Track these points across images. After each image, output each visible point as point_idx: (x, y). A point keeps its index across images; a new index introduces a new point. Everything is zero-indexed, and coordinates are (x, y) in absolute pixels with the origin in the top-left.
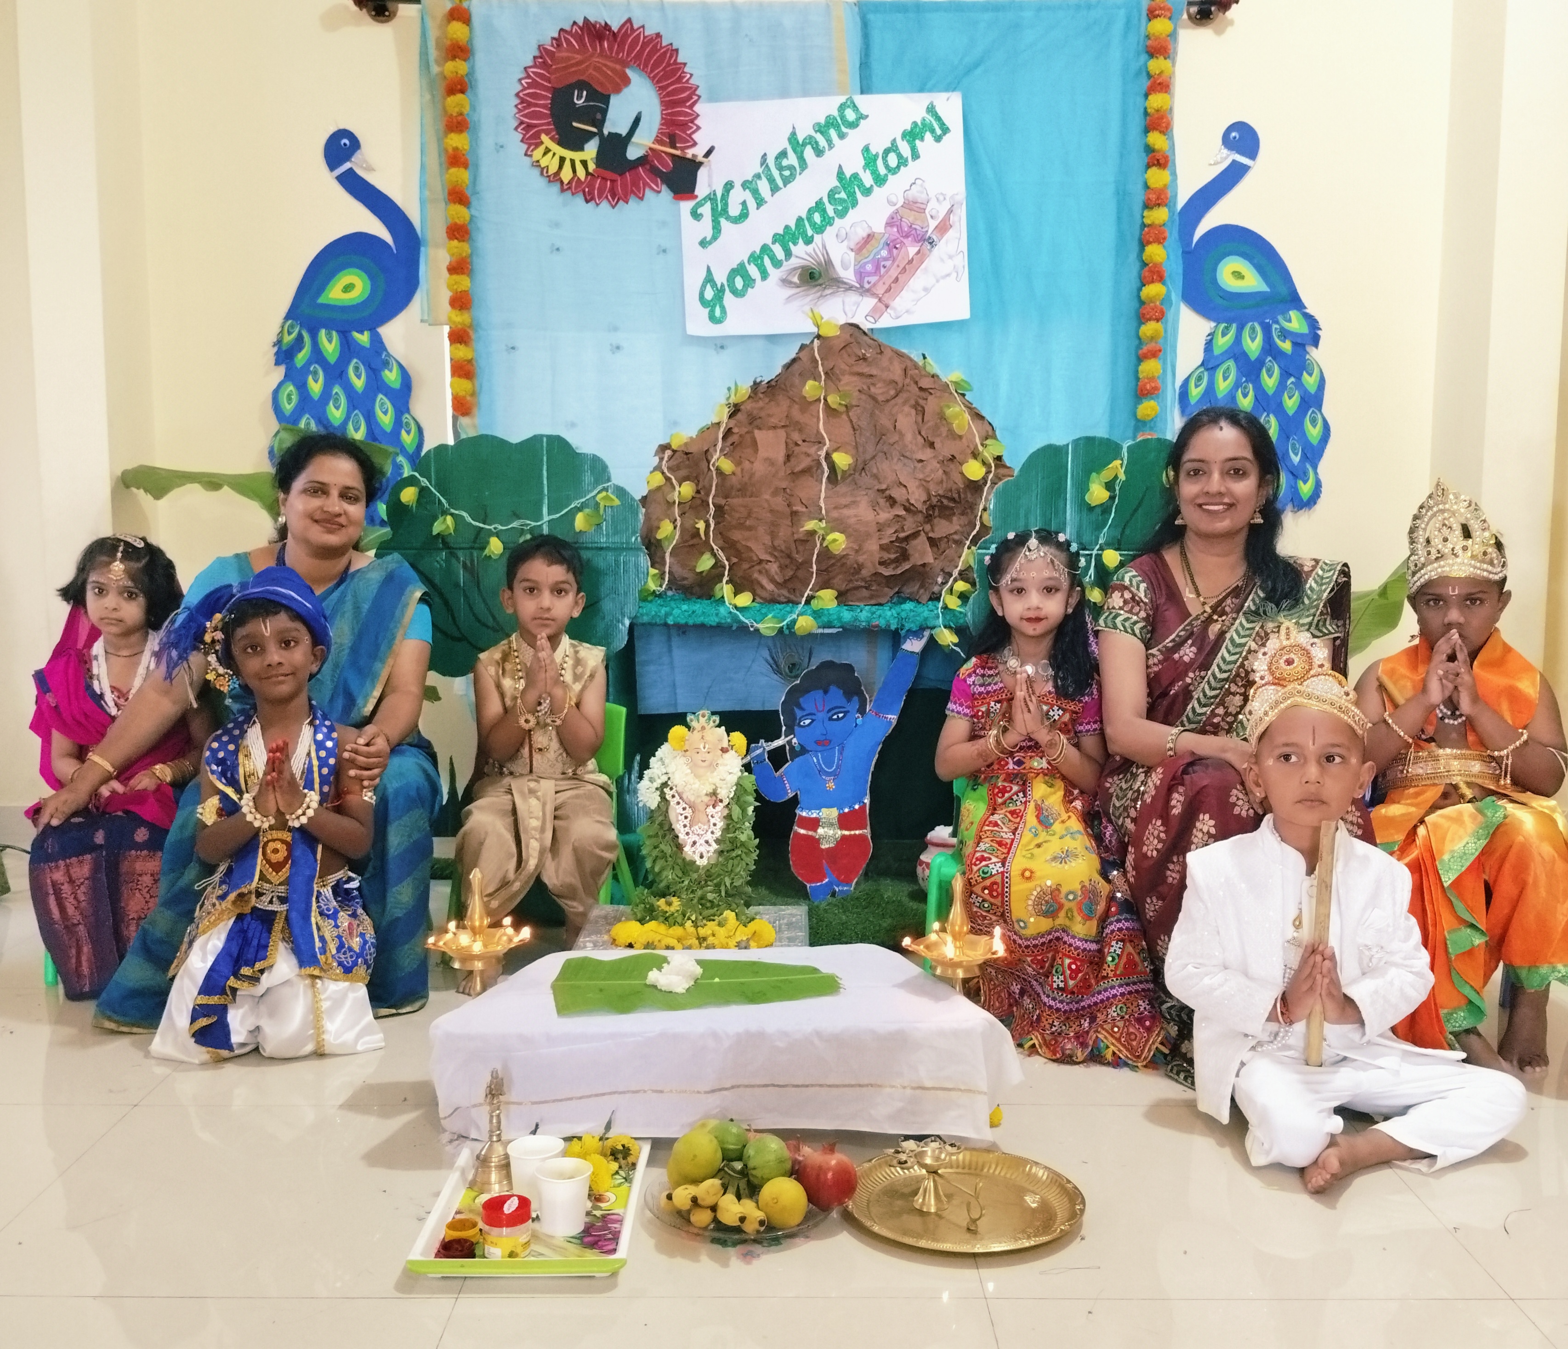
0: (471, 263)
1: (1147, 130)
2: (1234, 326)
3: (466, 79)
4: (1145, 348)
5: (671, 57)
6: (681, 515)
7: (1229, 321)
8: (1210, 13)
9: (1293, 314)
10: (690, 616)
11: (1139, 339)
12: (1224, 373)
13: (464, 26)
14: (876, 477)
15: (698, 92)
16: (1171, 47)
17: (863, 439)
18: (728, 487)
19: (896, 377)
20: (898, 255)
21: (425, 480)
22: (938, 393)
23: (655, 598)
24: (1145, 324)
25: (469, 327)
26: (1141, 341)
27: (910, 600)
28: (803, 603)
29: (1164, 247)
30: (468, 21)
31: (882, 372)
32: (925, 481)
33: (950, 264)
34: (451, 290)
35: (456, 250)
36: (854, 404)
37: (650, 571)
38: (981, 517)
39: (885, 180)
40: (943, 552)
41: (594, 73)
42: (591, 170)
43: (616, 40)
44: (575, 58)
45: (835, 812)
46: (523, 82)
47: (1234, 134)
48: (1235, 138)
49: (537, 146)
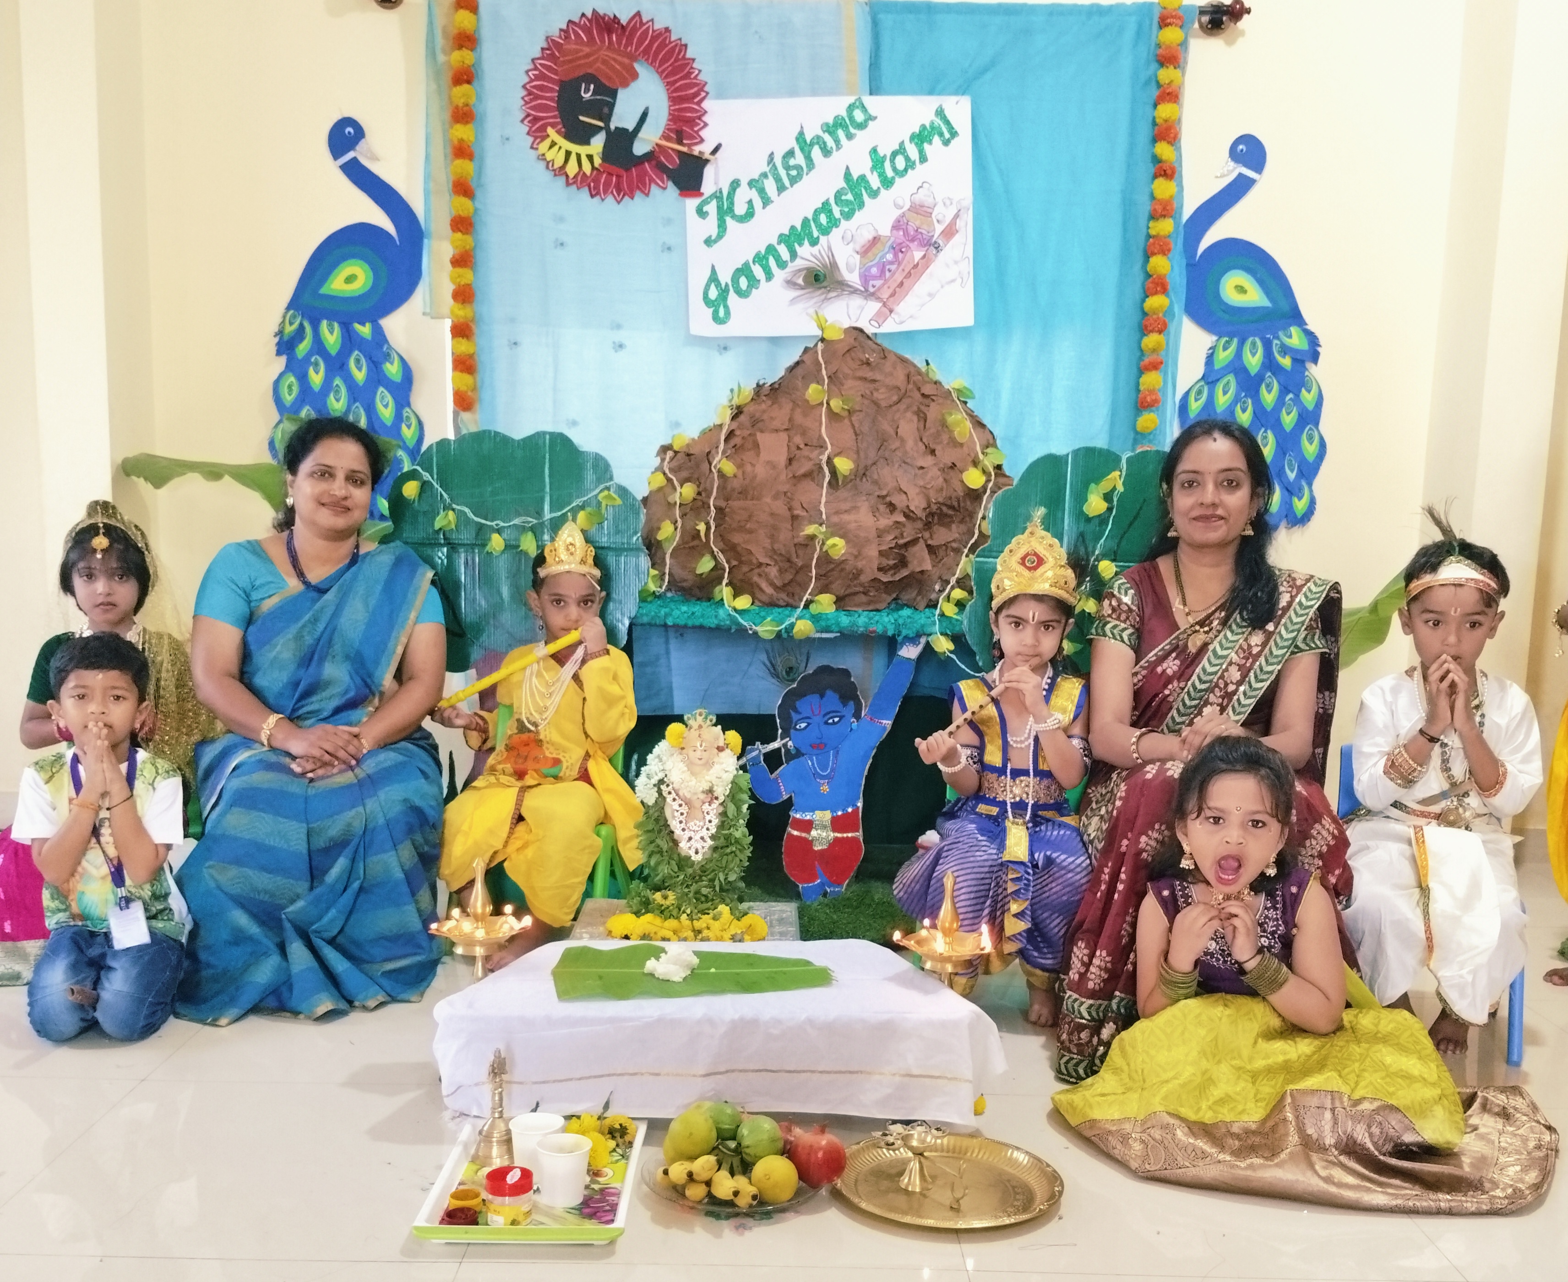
0: (474, 257)
1: (1155, 140)
2: (1235, 340)
3: (472, 69)
4: (1147, 360)
5: (679, 52)
6: (682, 517)
7: (1231, 336)
8: (1222, 22)
9: (1294, 330)
10: (689, 617)
11: (1141, 350)
12: (1224, 387)
13: (471, 14)
14: (876, 483)
15: (706, 89)
16: (1181, 56)
17: (865, 444)
18: (729, 488)
19: (899, 384)
20: (903, 259)
21: (427, 475)
22: (941, 401)
23: (654, 599)
24: (1147, 336)
25: (472, 321)
26: (1143, 353)
27: (907, 607)
28: (802, 607)
29: (1168, 259)
30: (474, 9)
31: (886, 376)
32: (925, 488)
33: (955, 270)
34: (454, 283)
35: (459, 242)
36: (857, 408)
37: (650, 572)
38: (980, 526)
39: (892, 183)
40: (941, 560)
41: (603, 67)
42: (596, 165)
43: (624, 33)
44: (583, 50)
45: (828, 815)
46: (530, 73)
47: (1241, 147)
48: (1242, 151)
49: (543, 139)
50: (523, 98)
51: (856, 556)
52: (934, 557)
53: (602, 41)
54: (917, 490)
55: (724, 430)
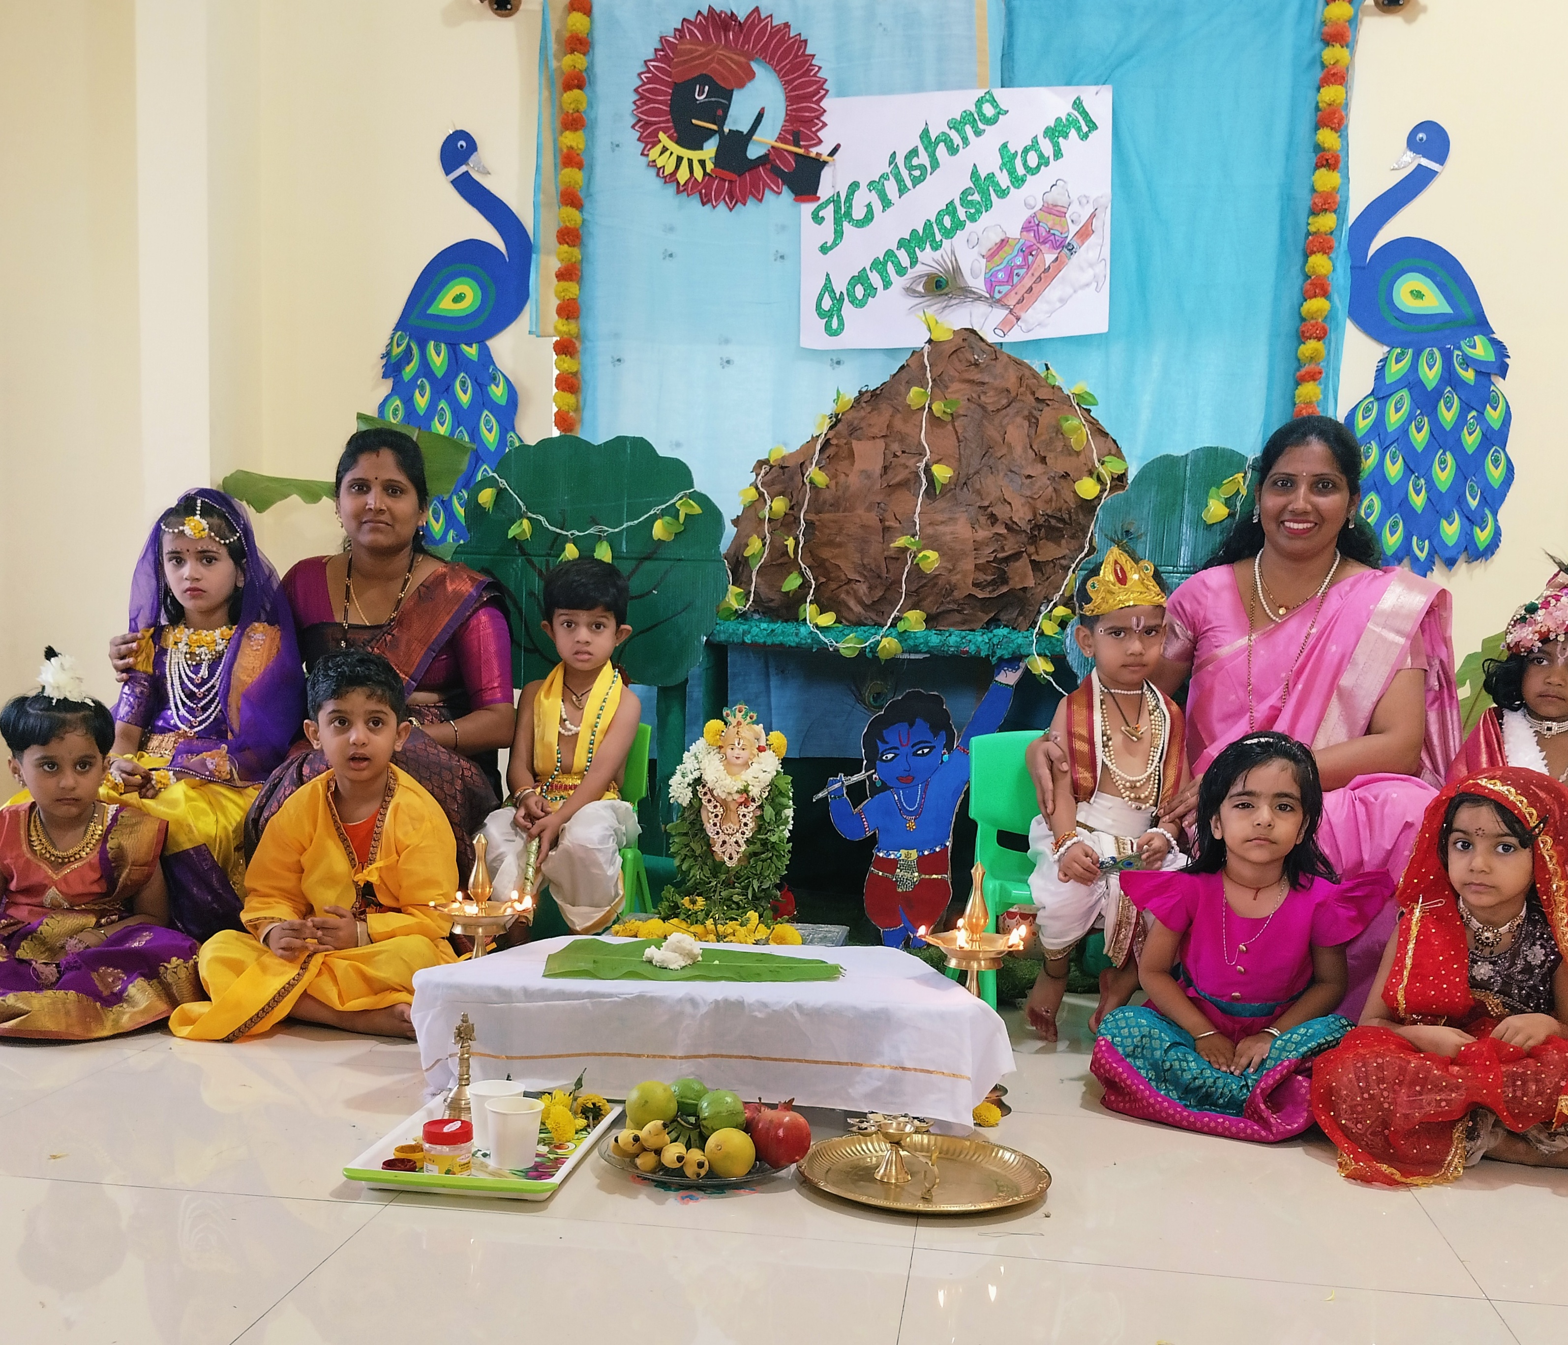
0: (581, 270)
1: (1319, 125)
2: (1410, 351)
3: (584, 74)
4: (1304, 370)
5: (799, 48)
6: (771, 533)
7: (1405, 346)
9: (1478, 339)
10: (768, 635)
11: (1298, 359)
12: (1395, 404)
13: (584, 16)
14: (979, 493)
15: (825, 87)
16: (1350, 34)
17: (968, 452)
18: (821, 500)
19: (1009, 386)
20: (1033, 262)
21: (504, 481)
22: (1057, 406)
23: (737, 618)
24: (1304, 343)
25: (576, 338)
26: (1299, 363)
27: (1006, 626)
28: (889, 624)
29: (1330, 258)
30: (588, 11)
31: (995, 379)
32: (1032, 498)
33: (1090, 273)
34: (558, 297)
35: (566, 255)
36: (961, 413)
37: (730, 587)
38: (1091, 539)
39: (1023, 181)
40: (1048, 578)
41: (717, 67)
42: (708, 170)
43: (741, 31)
44: (697, 51)
45: (914, 854)
46: (643, 76)
47: (1420, 135)
48: (1421, 139)
49: (654, 144)
50: (634, 103)
51: (950, 571)
52: (1039, 574)
53: (719, 39)
54: (1023, 500)
55: (820, 441)
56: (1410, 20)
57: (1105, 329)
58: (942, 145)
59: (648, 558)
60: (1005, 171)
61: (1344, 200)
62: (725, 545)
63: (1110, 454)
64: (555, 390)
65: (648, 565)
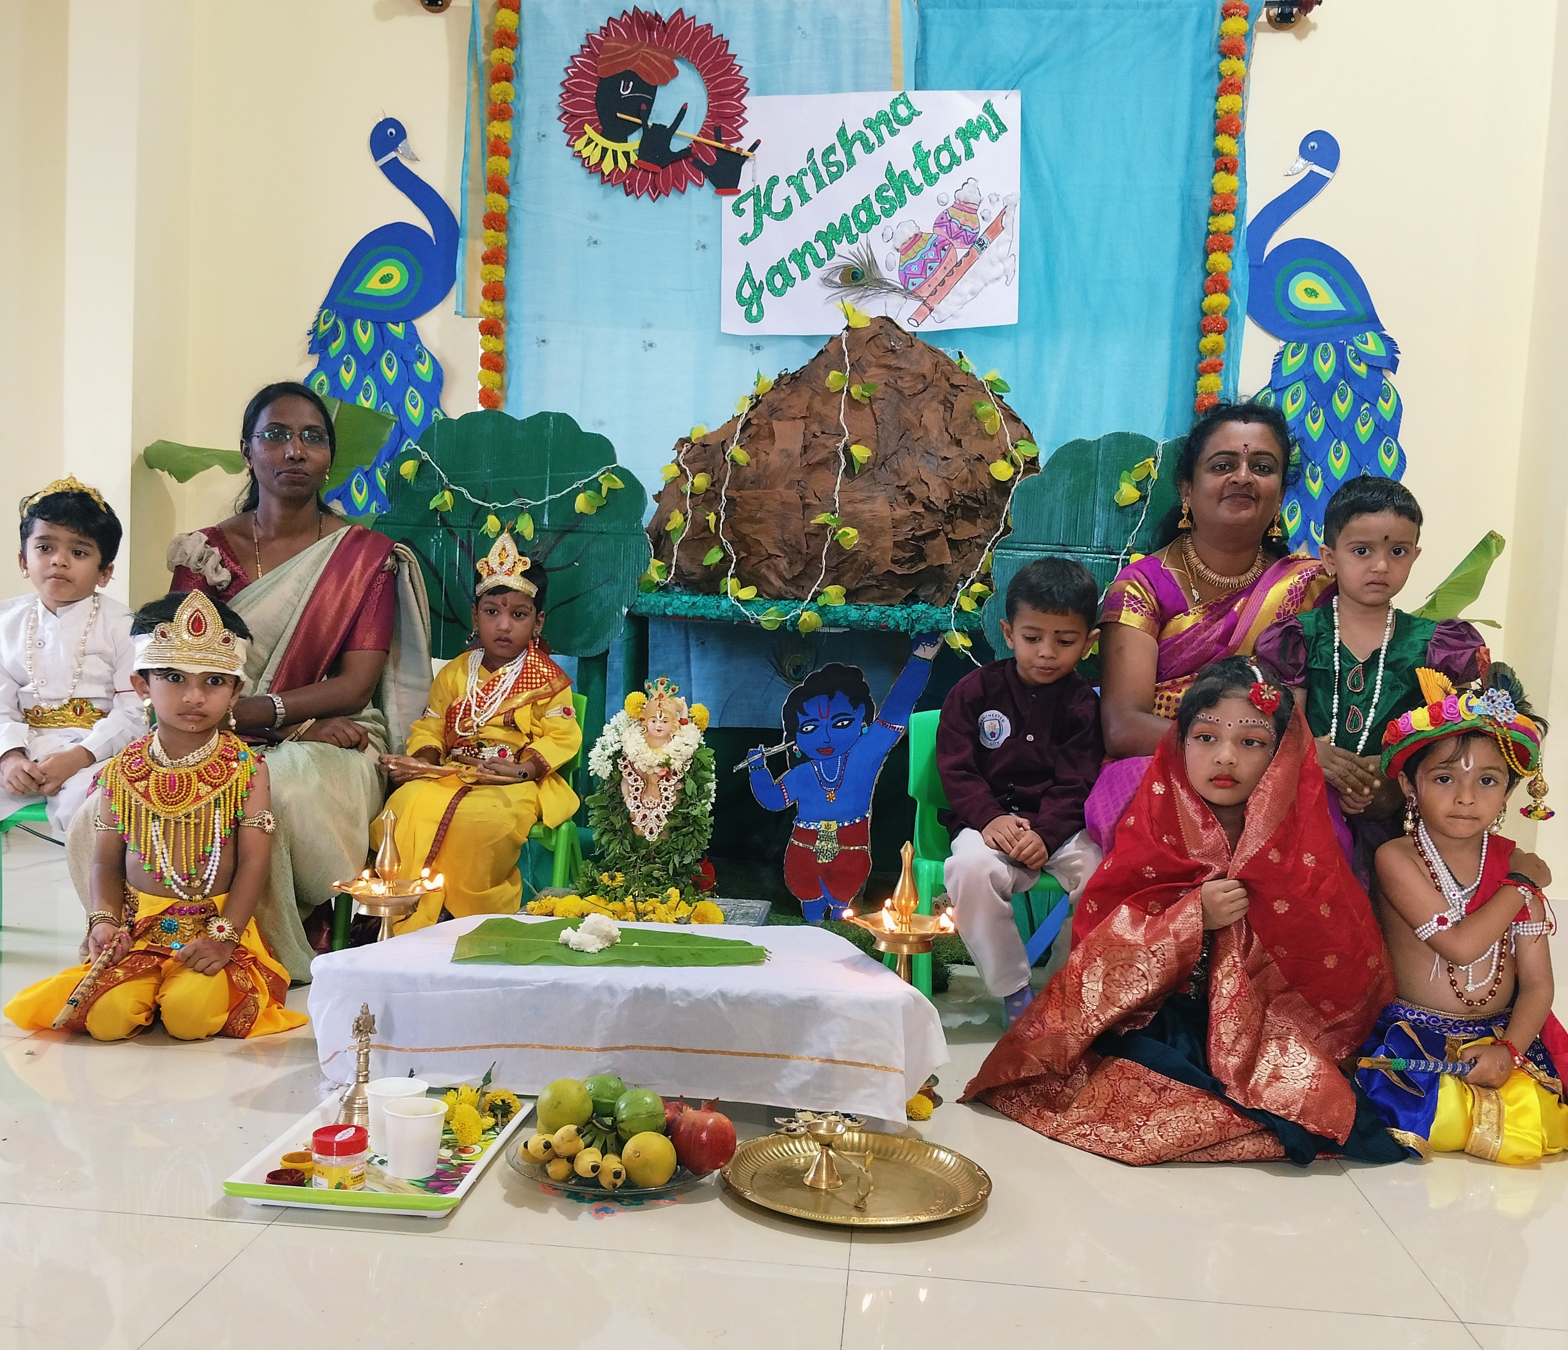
0: (507, 254)
1: (1217, 132)
2: (1306, 346)
3: (513, 68)
4: (1205, 363)
5: (720, 50)
6: (692, 508)
7: (1300, 341)
8: (1291, 15)
9: (1370, 335)
10: (689, 607)
11: (1200, 353)
12: (1292, 396)
13: (513, 13)
14: (896, 473)
15: (746, 85)
16: (1245, 47)
17: (886, 433)
18: (741, 478)
19: (925, 371)
20: (946, 257)
21: (426, 453)
22: (971, 391)
23: (659, 591)
24: (1205, 337)
25: (501, 319)
26: (1201, 356)
27: (923, 602)
28: (809, 599)
29: (1229, 256)
30: (517, 9)
31: (912, 365)
32: (948, 479)
33: (1001, 266)
34: (484, 280)
35: (491, 239)
36: (879, 396)
37: (652, 560)
38: (1006, 520)
39: (936, 179)
40: (964, 556)
41: (641, 63)
42: (632, 162)
43: (665, 31)
44: (622, 48)
45: (834, 825)
46: (569, 71)
47: (1312, 144)
48: (1313, 148)
49: (580, 136)
50: (561, 96)
51: (869, 547)
52: (956, 552)
53: (643, 38)
54: (940, 481)
55: (741, 421)
56: (1301, 37)
57: (1014, 320)
58: (858, 142)
59: (570, 531)
60: (918, 169)
61: (1242, 201)
62: (647, 519)
63: (1022, 438)
64: (480, 369)
65: (569, 538)
